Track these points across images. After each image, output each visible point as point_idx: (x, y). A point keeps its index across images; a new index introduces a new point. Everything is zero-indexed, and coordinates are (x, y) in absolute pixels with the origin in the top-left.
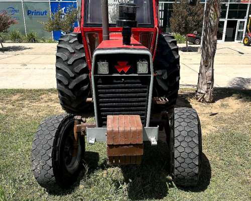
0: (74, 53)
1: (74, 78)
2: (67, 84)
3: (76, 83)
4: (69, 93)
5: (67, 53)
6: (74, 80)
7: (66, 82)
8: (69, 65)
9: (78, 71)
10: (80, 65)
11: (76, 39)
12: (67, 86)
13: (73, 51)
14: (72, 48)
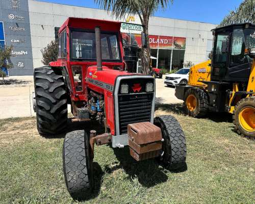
0: (53, 82)
1: (55, 104)
2: (49, 109)
3: (57, 108)
4: (51, 117)
5: (47, 83)
6: (56, 106)
7: (48, 108)
8: (50, 93)
9: (59, 97)
10: (60, 93)
11: (52, 71)
12: (48, 111)
13: (53, 81)
14: (51, 78)
